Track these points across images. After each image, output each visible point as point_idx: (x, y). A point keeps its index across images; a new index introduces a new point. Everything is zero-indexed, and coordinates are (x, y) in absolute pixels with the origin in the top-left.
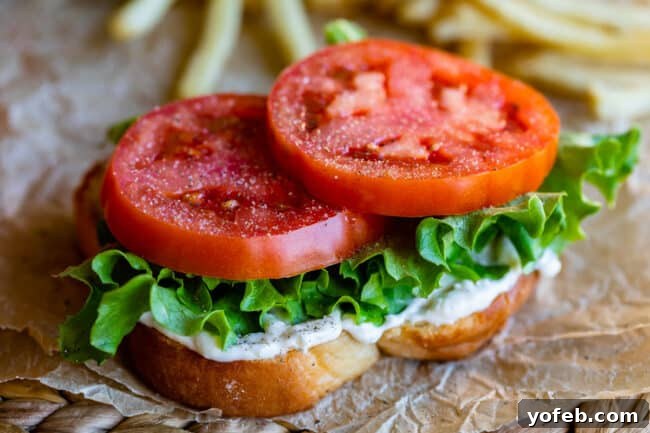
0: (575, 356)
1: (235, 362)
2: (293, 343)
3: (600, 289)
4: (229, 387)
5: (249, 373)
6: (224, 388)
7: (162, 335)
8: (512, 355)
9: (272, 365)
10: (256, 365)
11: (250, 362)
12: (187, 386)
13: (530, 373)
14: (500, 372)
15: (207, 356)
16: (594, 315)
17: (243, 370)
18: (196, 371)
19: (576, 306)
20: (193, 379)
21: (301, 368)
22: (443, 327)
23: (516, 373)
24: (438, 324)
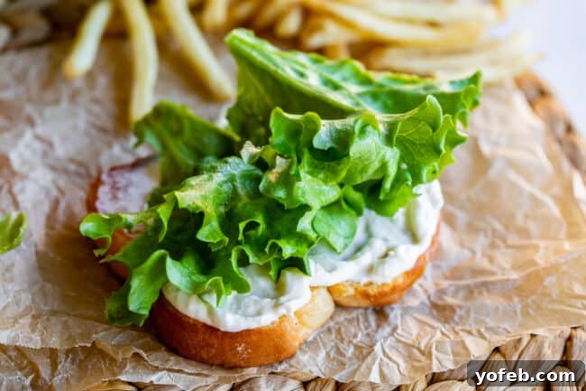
0: (485, 293)
1: (243, 331)
2: (282, 311)
3: (486, 236)
4: (239, 349)
5: (254, 338)
6: (236, 350)
7: (186, 316)
8: (441, 298)
9: (270, 330)
10: (258, 332)
11: (253, 330)
12: (208, 352)
13: (459, 312)
14: (435, 312)
15: (222, 329)
16: (491, 260)
17: (249, 335)
18: (215, 341)
19: (474, 252)
20: (213, 346)
21: (289, 328)
22: (384, 285)
23: (447, 313)
24: (380, 283)
